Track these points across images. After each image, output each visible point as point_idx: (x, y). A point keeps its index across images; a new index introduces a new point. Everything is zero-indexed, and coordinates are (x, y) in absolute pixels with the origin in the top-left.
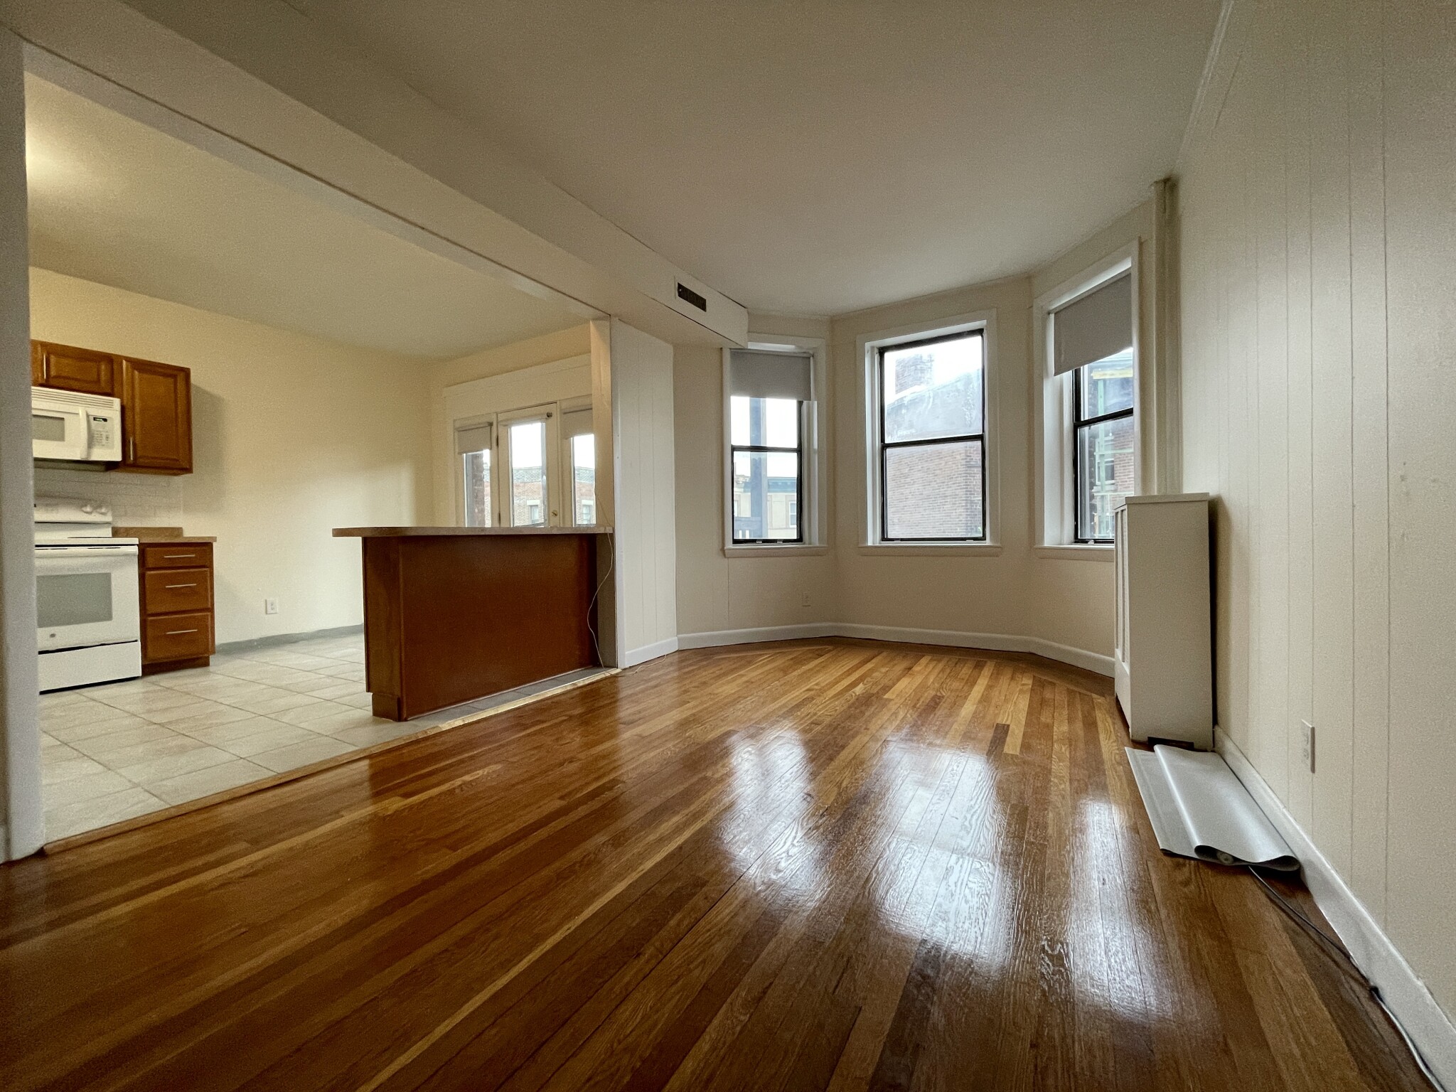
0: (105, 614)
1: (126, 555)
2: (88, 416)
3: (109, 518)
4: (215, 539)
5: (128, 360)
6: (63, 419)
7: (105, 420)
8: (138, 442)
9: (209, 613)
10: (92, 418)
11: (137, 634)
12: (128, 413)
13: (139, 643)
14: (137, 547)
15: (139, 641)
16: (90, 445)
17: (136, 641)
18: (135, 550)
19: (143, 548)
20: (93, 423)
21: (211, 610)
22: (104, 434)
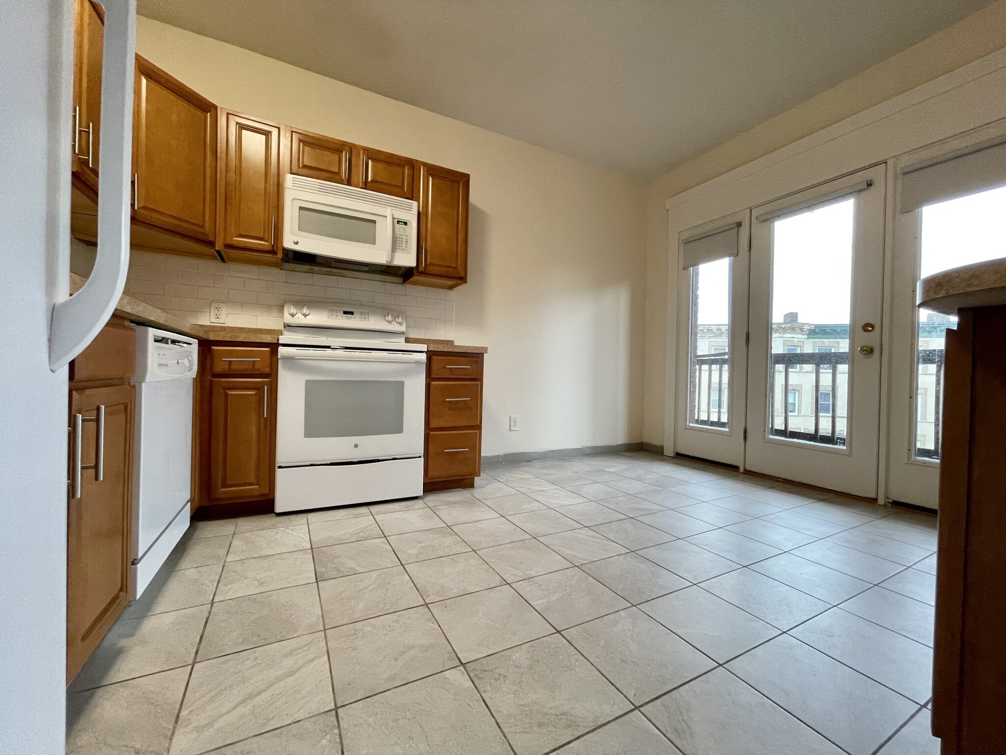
0: (397, 427)
1: (417, 362)
2: (393, 218)
3: (403, 328)
4: (485, 349)
5: (425, 164)
6: (374, 222)
7: (406, 224)
8: (429, 247)
9: (477, 431)
10: (396, 221)
11: (421, 450)
12: (423, 218)
13: (422, 459)
14: (424, 355)
15: (422, 457)
16: (394, 250)
17: (420, 457)
18: (423, 357)
19: (430, 354)
20: (397, 225)
21: (479, 427)
22: (404, 238)
